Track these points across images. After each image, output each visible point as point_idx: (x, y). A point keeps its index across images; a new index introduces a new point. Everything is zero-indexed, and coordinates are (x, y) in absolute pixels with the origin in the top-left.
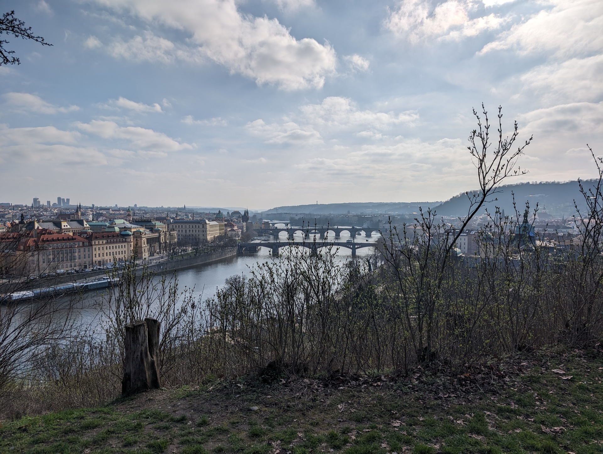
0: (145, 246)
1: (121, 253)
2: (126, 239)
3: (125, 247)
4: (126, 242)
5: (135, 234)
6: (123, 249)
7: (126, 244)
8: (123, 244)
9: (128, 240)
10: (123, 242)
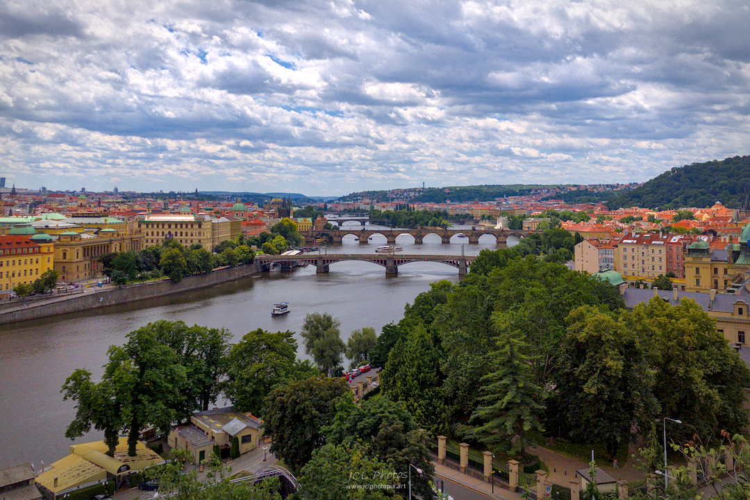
0: (78, 260)
1: (28, 272)
2: (40, 247)
3: (37, 262)
4: (39, 252)
5: (62, 239)
6: (34, 266)
7: (40, 257)
8: (34, 258)
9: (44, 250)
10: (34, 253)
